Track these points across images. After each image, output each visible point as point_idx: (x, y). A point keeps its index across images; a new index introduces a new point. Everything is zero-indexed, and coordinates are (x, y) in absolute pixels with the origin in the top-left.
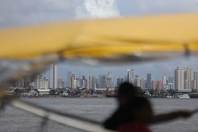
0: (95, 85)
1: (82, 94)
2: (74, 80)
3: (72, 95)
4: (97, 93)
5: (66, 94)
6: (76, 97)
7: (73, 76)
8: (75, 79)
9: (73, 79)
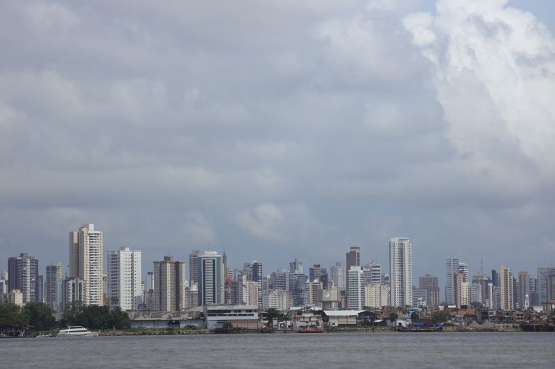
0: (527, 296)
1: (449, 321)
2: (463, 284)
3: (421, 326)
4: (497, 319)
5: (404, 324)
6: (431, 331)
7: (461, 272)
8: (464, 281)
9: (458, 279)
